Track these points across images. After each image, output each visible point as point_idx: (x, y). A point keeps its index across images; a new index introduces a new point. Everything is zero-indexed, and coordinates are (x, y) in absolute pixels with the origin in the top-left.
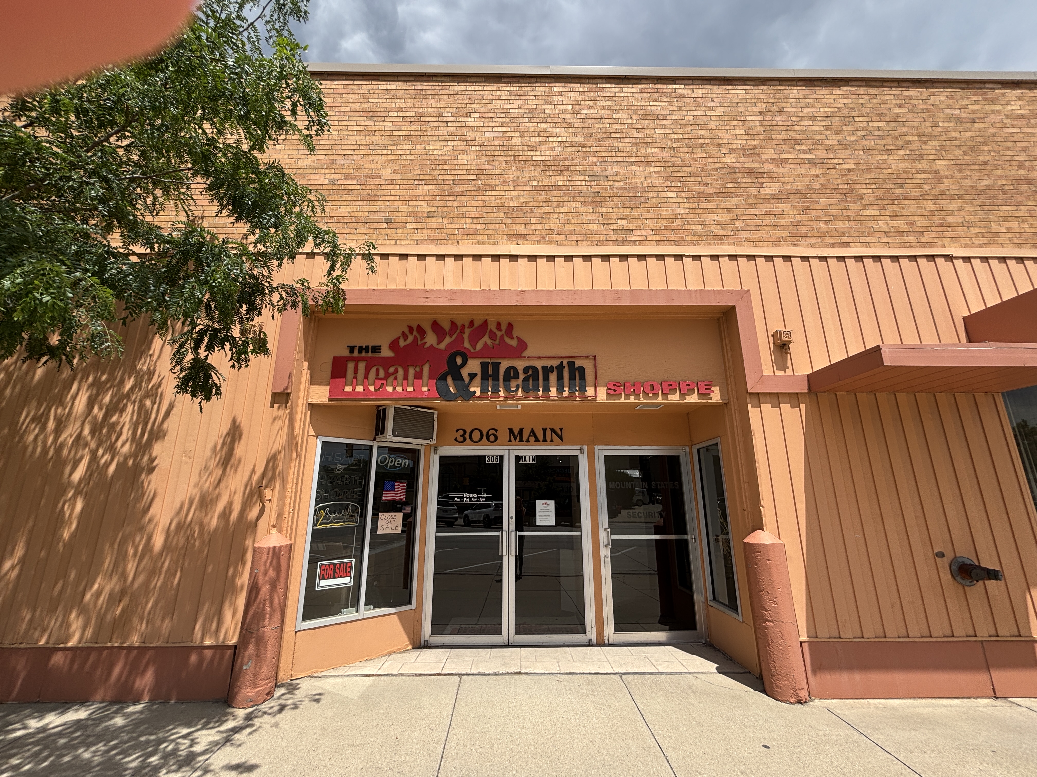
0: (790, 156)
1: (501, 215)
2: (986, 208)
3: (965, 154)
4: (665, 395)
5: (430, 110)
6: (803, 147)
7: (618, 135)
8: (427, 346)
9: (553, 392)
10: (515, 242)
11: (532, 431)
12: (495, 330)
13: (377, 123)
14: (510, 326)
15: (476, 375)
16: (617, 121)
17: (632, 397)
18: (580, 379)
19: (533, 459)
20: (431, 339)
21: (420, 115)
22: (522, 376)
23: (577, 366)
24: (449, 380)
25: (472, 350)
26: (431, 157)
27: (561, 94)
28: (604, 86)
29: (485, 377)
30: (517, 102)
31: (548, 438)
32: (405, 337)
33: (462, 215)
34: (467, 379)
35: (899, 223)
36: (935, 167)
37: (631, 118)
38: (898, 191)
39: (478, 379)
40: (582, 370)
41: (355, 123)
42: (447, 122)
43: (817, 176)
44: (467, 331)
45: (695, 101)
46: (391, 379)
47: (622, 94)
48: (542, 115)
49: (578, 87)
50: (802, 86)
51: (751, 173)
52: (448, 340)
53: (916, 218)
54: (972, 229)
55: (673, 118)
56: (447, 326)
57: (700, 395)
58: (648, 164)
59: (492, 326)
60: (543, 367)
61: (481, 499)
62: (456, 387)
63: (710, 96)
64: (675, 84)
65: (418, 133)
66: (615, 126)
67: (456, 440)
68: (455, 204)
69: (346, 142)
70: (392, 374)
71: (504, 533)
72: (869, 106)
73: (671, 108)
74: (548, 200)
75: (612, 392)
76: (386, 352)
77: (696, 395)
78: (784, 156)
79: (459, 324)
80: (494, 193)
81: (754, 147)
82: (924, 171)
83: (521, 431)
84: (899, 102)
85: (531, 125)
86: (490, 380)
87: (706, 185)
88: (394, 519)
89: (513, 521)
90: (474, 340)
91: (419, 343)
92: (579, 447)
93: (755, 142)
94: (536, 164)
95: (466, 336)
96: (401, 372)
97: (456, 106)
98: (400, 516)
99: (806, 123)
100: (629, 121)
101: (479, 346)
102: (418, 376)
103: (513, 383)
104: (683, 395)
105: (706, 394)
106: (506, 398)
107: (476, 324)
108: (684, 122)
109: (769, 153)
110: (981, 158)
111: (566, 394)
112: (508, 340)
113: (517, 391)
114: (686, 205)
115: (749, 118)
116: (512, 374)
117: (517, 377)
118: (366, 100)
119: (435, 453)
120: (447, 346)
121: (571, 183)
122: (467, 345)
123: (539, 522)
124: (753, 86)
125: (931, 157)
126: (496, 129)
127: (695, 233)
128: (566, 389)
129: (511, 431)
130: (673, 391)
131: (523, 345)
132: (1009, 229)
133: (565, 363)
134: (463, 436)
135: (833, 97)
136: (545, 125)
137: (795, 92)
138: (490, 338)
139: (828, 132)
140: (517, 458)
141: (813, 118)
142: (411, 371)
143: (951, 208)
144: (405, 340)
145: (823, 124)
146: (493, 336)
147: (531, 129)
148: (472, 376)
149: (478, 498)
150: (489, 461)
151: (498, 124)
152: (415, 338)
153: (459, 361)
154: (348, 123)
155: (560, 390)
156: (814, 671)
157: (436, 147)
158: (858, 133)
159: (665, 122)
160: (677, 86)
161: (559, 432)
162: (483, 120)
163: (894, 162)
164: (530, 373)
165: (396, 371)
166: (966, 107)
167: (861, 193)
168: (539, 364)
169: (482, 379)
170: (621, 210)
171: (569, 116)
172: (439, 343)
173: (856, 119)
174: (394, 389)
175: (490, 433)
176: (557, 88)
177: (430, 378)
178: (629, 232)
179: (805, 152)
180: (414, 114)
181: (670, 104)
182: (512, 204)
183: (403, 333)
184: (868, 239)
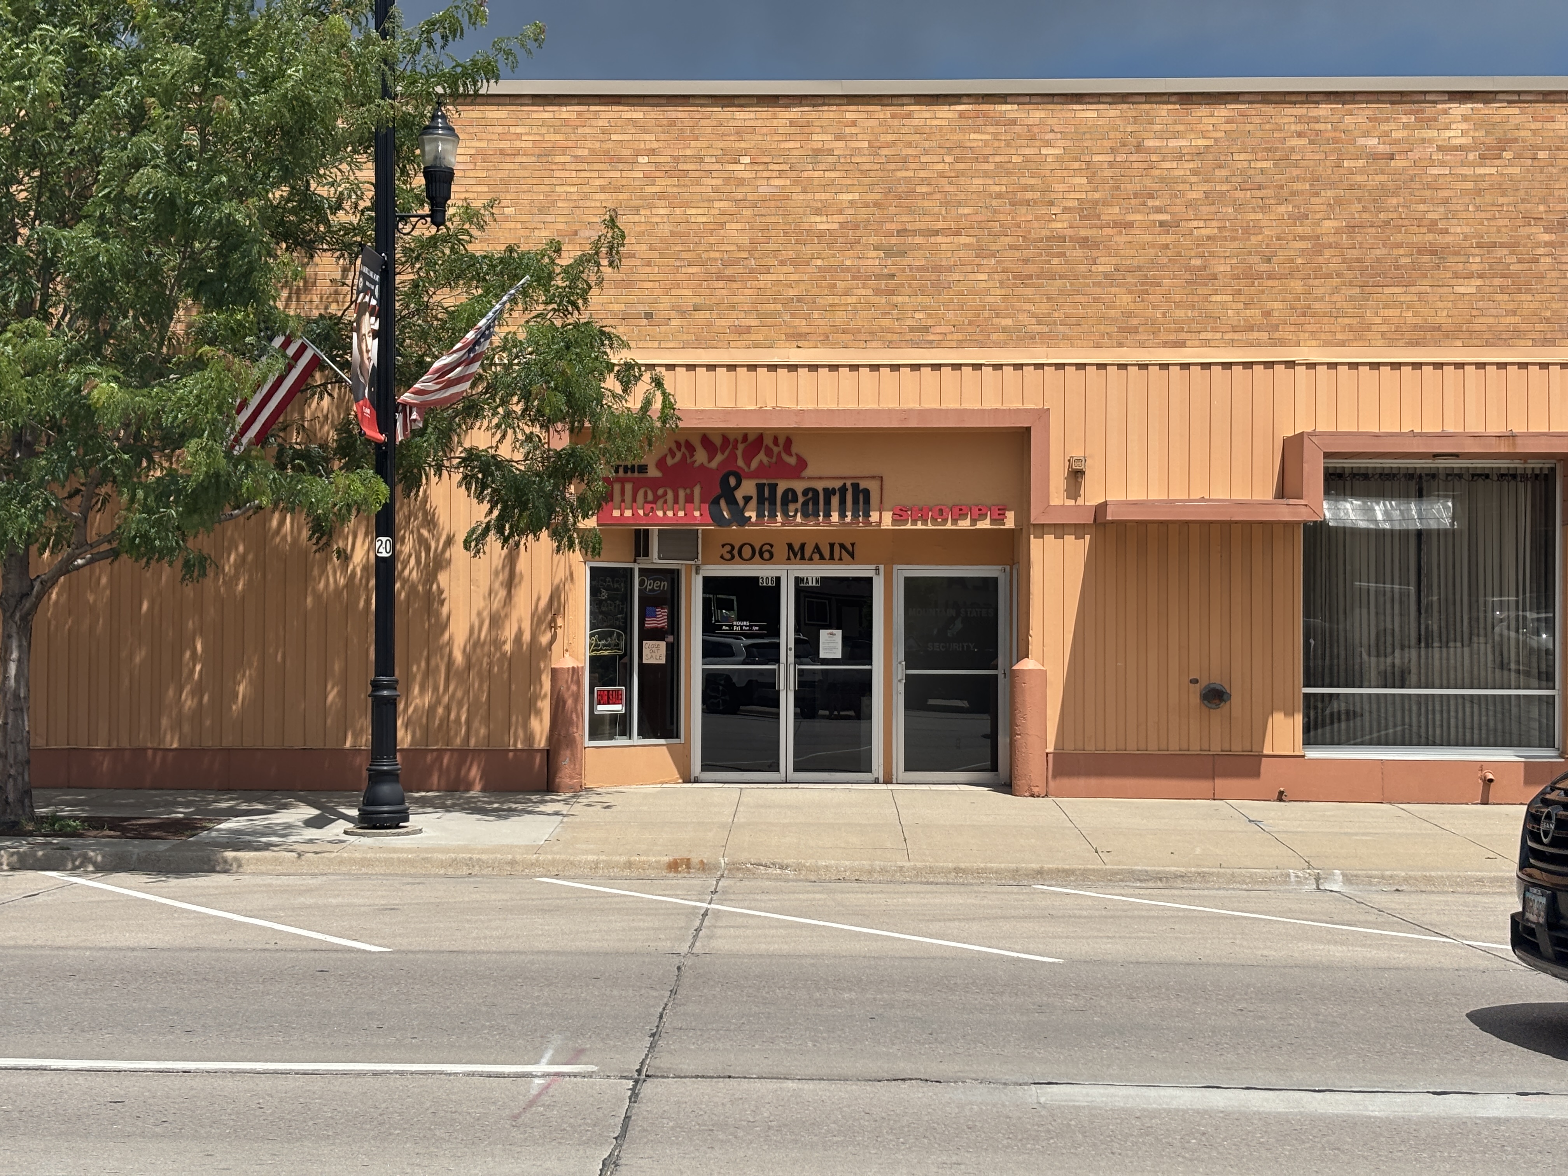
0: (1139, 217)
1: (779, 307)
2: (1367, 290)
3: (1365, 210)
4: (955, 521)
5: (688, 152)
6: (1157, 203)
7: (924, 189)
8: (697, 464)
9: (835, 517)
10: (795, 344)
11: (817, 547)
12: (771, 445)
13: (624, 175)
14: (789, 442)
15: (751, 498)
16: (924, 166)
17: (919, 523)
18: (864, 503)
19: (817, 581)
20: (701, 456)
21: (676, 159)
22: (801, 499)
23: (861, 487)
24: (723, 503)
25: (746, 469)
26: (694, 226)
27: (854, 124)
28: (912, 108)
29: (761, 501)
30: (798, 137)
31: (837, 555)
32: (673, 455)
33: (733, 308)
34: (741, 502)
35: (1254, 313)
36: (1319, 231)
37: (943, 162)
38: (1264, 267)
39: (753, 503)
40: (867, 493)
41: (595, 175)
42: (710, 171)
43: (1167, 246)
44: (741, 447)
45: (1029, 131)
46: (660, 503)
47: (935, 122)
48: (831, 159)
49: (876, 110)
50: (1174, 103)
51: (1084, 242)
52: (719, 458)
53: (1276, 305)
54: (1339, 320)
55: (997, 159)
56: (718, 442)
57: (993, 521)
58: (958, 233)
59: (768, 441)
60: (824, 489)
61: (755, 628)
62: (730, 511)
63: (1050, 121)
64: (1006, 103)
65: (675, 190)
66: (922, 174)
67: (722, 557)
68: (724, 292)
69: (588, 204)
70: (660, 497)
71: (782, 666)
72: (1259, 134)
73: (996, 144)
74: (834, 286)
75: (898, 518)
76: (653, 472)
77: (988, 520)
78: (1130, 217)
79: (732, 439)
80: (769, 277)
81: (1096, 202)
82: (1302, 238)
83: (803, 546)
84: (1299, 127)
85: (816, 174)
86: (767, 504)
87: (1026, 261)
88: (658, 647)
89: (792, 653)
90: (749, 457)
91: (689, 461)
92: (874, 567)
93: (1097, 196)
94: (821, 235)
95: (739, 453)
96: (670, 496)
97: (721, 145)
98: (663, 644)
99: (1168, 165)
100: (940, 166)
101: (754, 464)
102: (689, 499)
103: (792, 507)
104: (974, 521)
105: (1000, 518)
106: (783, 525)
107: (751, 438)
108: (1010, 165)
109: (1113, 212)
110: (1382, 216)
111: (848, 519)
112: (786, 457)
113: (795, 515)
114: (998, 292)
115: (1096, 158)
116: (790, 497)
117: (795, 500)
118: (607, 137)
119: (697, 573)
120: (720, 465)
121: (861, 262)
122: (740, 463)
123: (823, 655)
124: (1110, 104)
125: (1318, 216)
126: (772, 182)
127: (1005, 330)
128: (849, 514)
129: (790, 546)
130: (963, 516)
131: (802, 464)
132: (1386, 320)
133: (849, 485)
134: (731, 552)
135: (1213, 120)
136: (833, 175)
137: (1164, 113)
138: (767, 455)
139: (1194, 179)
140: (798, 580)
141: (1179, 156)
142: (682, 494)
143: (1322, 290)
144: (673, 457)
145: (1191, 165)
146: (769, 452)
147: (816, 182)
148: (747, 499)
149: (751, 626)
150: (763, 583)
151: (774, 174)
152: (684, 455)
153: (732, 481)
154: (587, 175)
155: (842, 515)
156: (1055, 776)
157: (700, 211)
158: (1233, 179)
159: (985, 166)
160: (1009, 107)
161: (850, 549)
162: (756, 168)
163: (1269, 223)
164: (810, 495)
165: (665, 494)
166: (1387, 134)
167: (1216, 271)
168: (820, 486)
169: (758, 503)
170: (920, 298)
171: (864, 159)
172: (710, 460)
173: (1236, 157)
174: (665, 513)
175: (765, 548)
176: (851, 113)
177: (702, 501)
178: (926, 329)
179: (1159, 210)
180: (669, 159)
181: (996, 136)
182: (792, 292)
183: (670, 450)
184: (1209, 336)
